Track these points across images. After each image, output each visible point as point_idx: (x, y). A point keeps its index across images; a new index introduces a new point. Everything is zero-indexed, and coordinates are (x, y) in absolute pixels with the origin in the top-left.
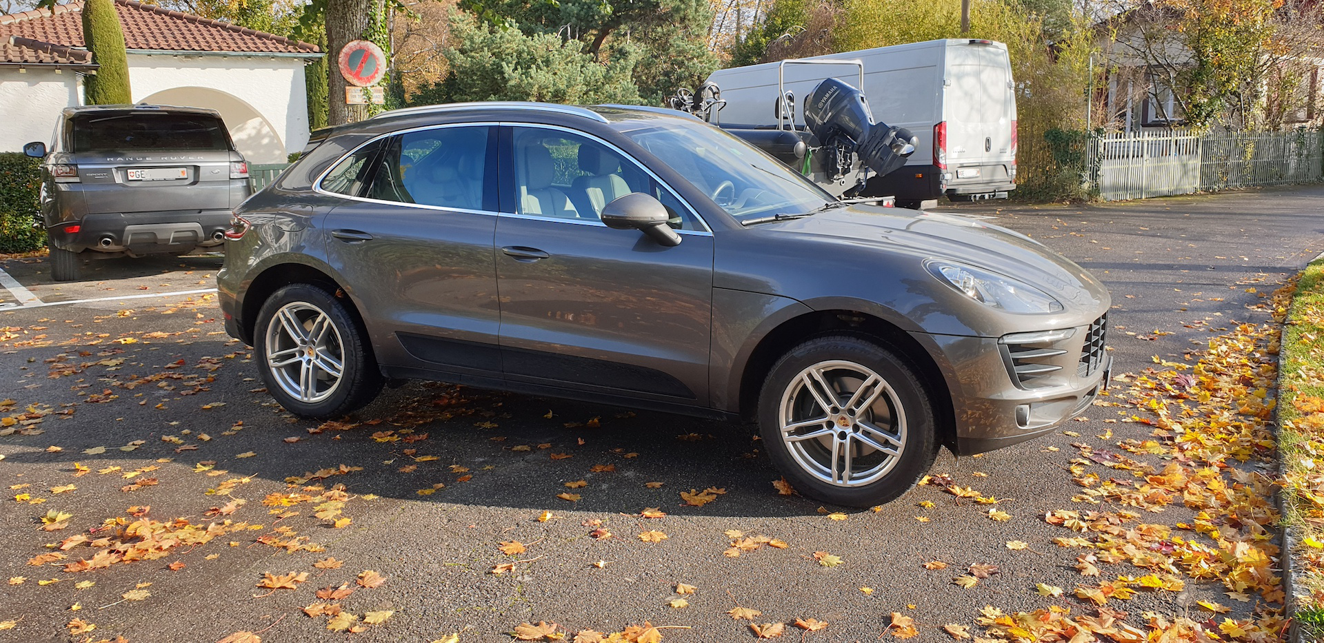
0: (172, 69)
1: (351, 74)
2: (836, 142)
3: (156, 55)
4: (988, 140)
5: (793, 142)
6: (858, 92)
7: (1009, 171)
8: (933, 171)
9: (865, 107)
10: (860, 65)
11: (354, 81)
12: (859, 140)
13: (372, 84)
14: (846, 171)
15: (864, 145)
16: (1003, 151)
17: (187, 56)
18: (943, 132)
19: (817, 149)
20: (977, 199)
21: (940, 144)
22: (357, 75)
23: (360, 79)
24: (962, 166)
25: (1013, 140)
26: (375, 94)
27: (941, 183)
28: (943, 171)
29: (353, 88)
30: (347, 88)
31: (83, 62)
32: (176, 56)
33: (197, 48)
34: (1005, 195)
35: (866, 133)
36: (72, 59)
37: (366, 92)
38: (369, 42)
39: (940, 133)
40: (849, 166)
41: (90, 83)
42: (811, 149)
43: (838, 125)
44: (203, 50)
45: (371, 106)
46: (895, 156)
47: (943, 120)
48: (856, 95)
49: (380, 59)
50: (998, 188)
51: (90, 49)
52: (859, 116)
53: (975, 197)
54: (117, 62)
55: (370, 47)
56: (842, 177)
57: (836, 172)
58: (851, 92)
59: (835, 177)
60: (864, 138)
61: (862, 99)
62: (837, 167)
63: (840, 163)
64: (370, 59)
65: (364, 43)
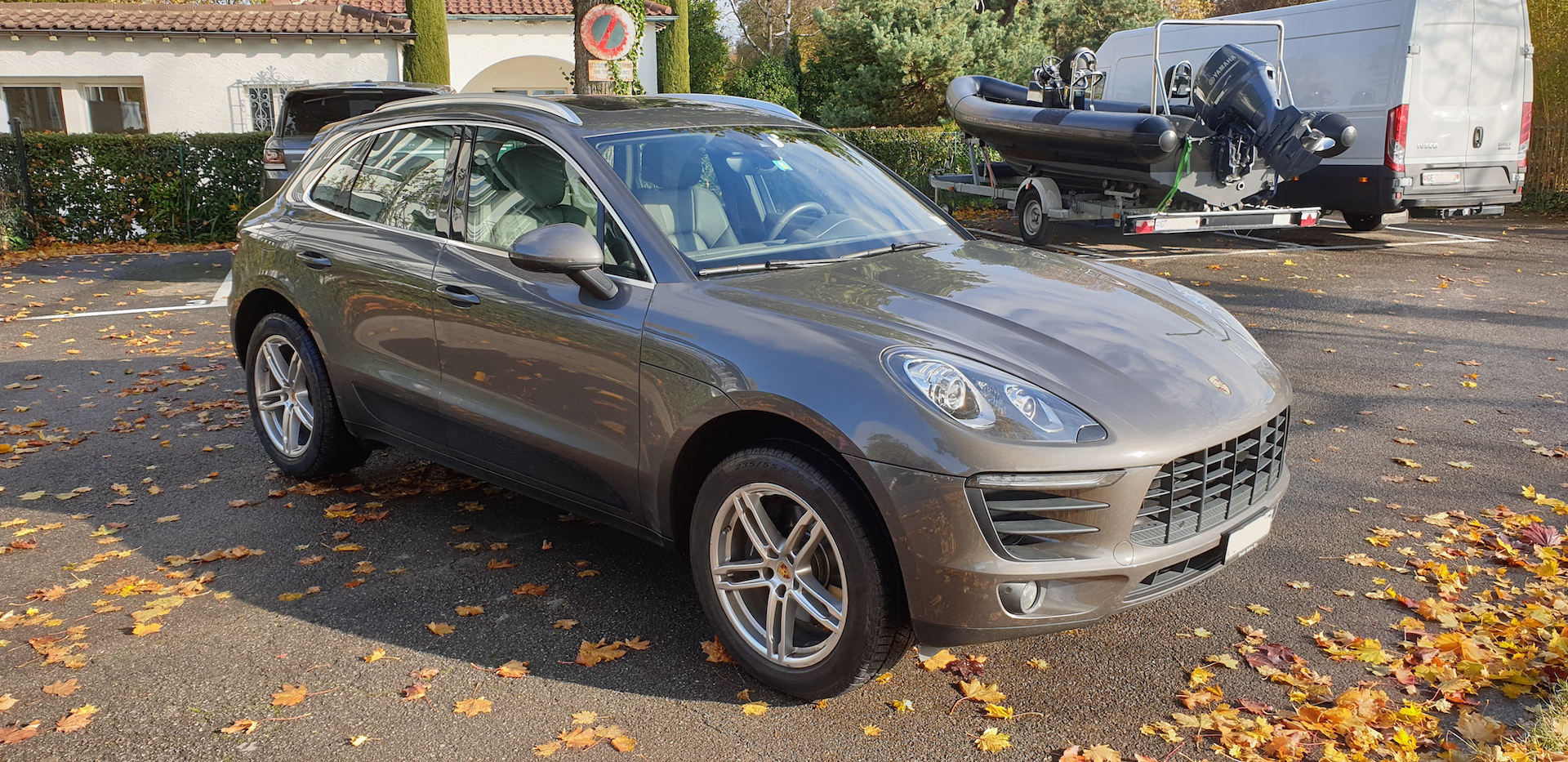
0: (513, 36)
1: (595, 45)
2: (1231, 131)
3: (498, 20)
4: (1478, 131)
5: (1159, 129)
6: (1264, 64)
7: (1513, 176)
8: (1384, 174)
9: (1271, 84)
10: (1279, 26)
11: (599, 54)
12: (1261, 128)
13: (619, 57)
14: (1243, 172)
15: (1266, 137)
16: (1502, 147)
17: (530, 21)
18: (1402, 118)
19: (1201, 140)
20: (1450, 214)
21: (1395, 137)
22: (602, 47)
23: (605, 51)
24: (1430, 168)
25: (1523, 131)
26: (623, 69)
27: (1393, 191)
28: (1399, 175)
29: (597, 61)
30: (590, 61)
31: (401, 31)
32: (518, 21)
33: (540, 12)
34: (1501, 210)
35: (1270, 120)
36: (392, 27)
37: (612, 66)
38: (616, 7)
39: (1397, 121)
40: (1248, 164)
41: (408, 52)
42: (1191, 140)
43: (1233, 108)
44: (547, 13)
45: (617, 84)
46: (1306, 153)
47: (1404, 102)
48: (1260, 68)
49: (628, 27)
50: (1484, 200)
51: (410, 17)
52: (1261, 97)
53: (1447, 211)
54: (435, 30)
55: (617, 13)
56: (1239, 178)
57: (1229, 171)
58: (1255, 64)
59: (1227, 179)
60: (1266, 126)
61: (1270, 73)
62: (1231, 165)
63: (1234, 160)
64: (617, 27)
65: (610, 8)
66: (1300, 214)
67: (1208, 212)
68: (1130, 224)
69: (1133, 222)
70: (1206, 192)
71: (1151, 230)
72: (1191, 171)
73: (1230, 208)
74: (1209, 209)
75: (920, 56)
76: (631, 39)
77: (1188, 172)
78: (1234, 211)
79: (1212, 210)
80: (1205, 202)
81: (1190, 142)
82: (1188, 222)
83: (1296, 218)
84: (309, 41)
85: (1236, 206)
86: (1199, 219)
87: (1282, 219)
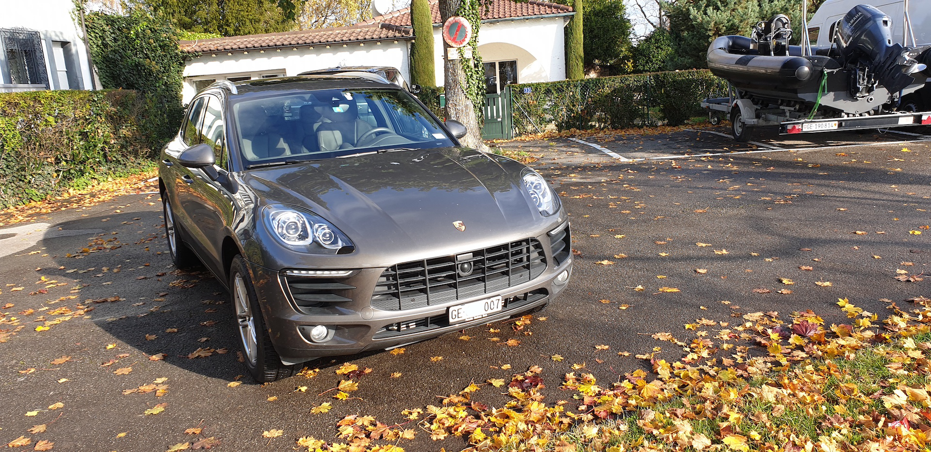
1: (451, 40)
5: (797, 66)
6: (883, 16)
9: (886, 29)
11: (453, 44)
12: (877, 60)
13: (463, 45)
14: (870, 90)
19: (835, 71)
22: (454, 40)
23: (456, 42)
26: (466, 52)
29: (453, 49)
30: (448, 49)
31: (408, 35)
33: (497, 17)
35: (884, 54)
36: (404, 34)
37: (460, 50)
38: (461, 18)
41: (412, 47)
43: (858, 48)
45: (463, 60)
46: (904, 75)
49: (468, 28)
51: (412, 27)
55: (461, 21)
56: (868, 94)
57: (857, 90)
58: (875, 16)
59: (858, 95)
60: (880, 58)
61: (885, 22)
62: (858, 86)
63: (861, 82)
64: (462, 29)
65: (457, 18)
66: (921, 116)
67: (846, 117)
68: (784, 127)
69: (785, 126)
70: (840, 104)
71: (799, 131)
72: (829, 91)
73: (863, 115)
74: (846, 116)
75: (720, 24)
76: (469, 34)
77: (826, 92)
78: (867, 116)
79: (848, 117)
80: (843, 111)
81: (825, 72)
82: (830, 125)
83: (918, 119)
84: (362, 45)
85: (868, 113)
86: (837, 122)
87: (906, 120)
